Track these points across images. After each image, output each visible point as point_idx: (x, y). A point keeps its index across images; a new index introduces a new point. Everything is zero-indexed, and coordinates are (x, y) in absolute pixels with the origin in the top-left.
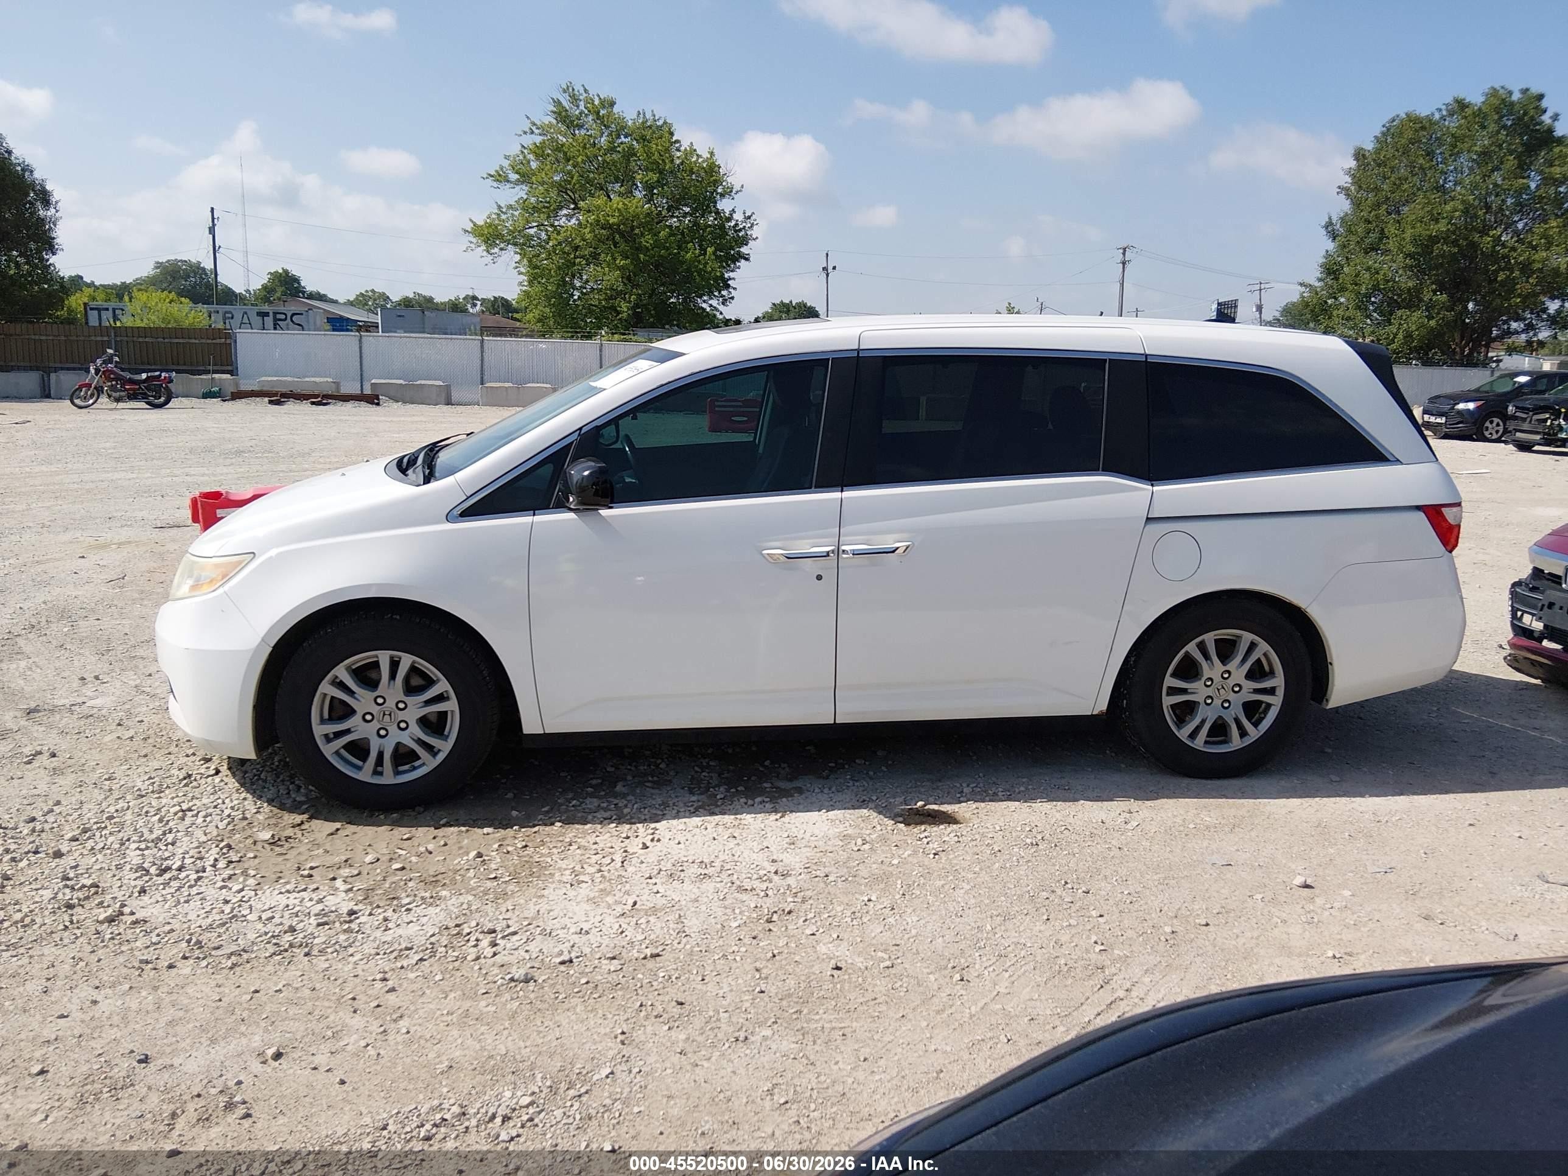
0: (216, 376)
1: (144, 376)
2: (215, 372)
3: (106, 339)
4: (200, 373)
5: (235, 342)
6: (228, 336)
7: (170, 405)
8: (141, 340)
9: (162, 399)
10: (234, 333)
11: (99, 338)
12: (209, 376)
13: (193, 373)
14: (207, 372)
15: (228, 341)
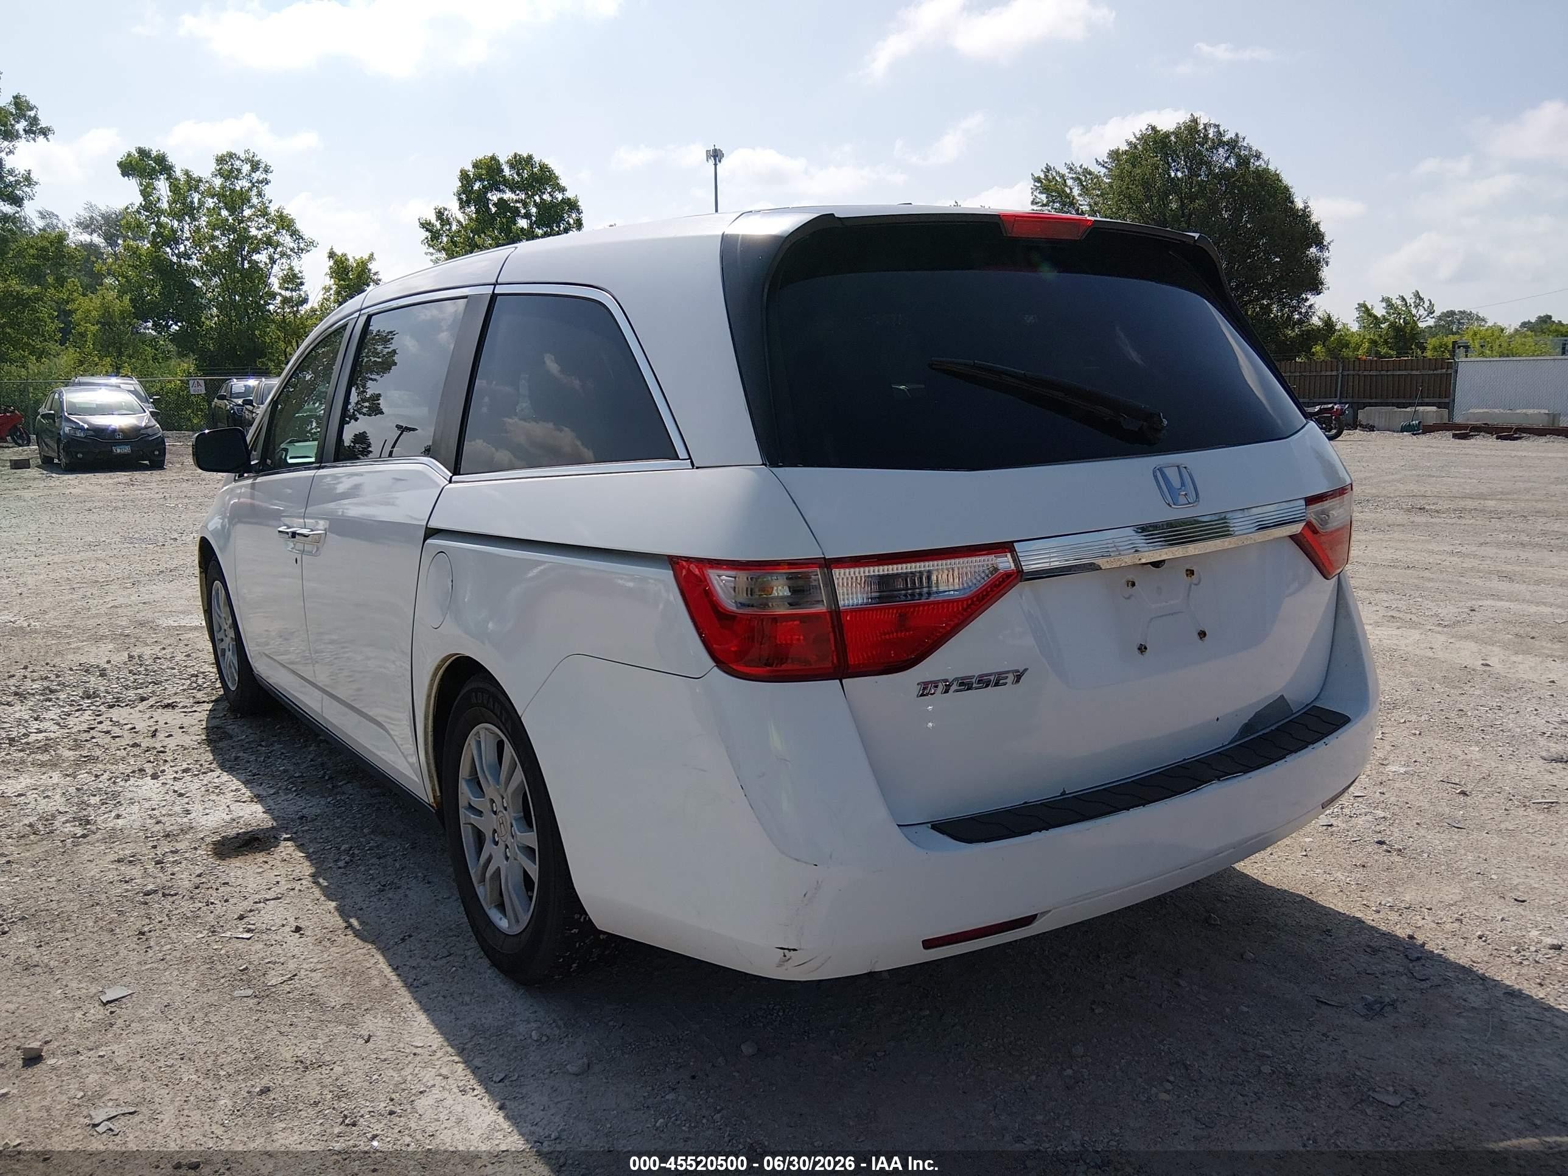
0: (1421, 408)
1: (1317, 408)
2: (1422, 405)
3: (1334, 373)
4: (1405, 406)
5: (1456, 372)
6: (1449, 366)
7: (1339, 439)
8: (1366, 373)
9: (1334, 431)
10: (1455, 362)
11: (1329, 373)
12: (1413, 409)
13: (1399, 406)
14: (1411, 405)
15: (1449, 371)
